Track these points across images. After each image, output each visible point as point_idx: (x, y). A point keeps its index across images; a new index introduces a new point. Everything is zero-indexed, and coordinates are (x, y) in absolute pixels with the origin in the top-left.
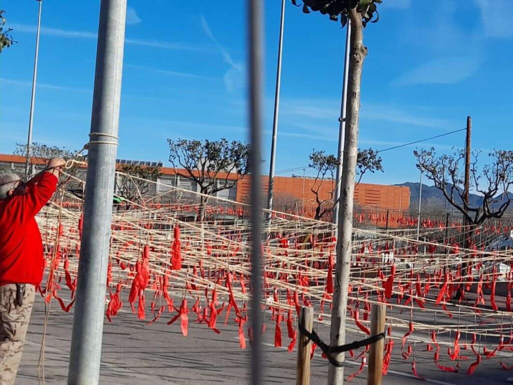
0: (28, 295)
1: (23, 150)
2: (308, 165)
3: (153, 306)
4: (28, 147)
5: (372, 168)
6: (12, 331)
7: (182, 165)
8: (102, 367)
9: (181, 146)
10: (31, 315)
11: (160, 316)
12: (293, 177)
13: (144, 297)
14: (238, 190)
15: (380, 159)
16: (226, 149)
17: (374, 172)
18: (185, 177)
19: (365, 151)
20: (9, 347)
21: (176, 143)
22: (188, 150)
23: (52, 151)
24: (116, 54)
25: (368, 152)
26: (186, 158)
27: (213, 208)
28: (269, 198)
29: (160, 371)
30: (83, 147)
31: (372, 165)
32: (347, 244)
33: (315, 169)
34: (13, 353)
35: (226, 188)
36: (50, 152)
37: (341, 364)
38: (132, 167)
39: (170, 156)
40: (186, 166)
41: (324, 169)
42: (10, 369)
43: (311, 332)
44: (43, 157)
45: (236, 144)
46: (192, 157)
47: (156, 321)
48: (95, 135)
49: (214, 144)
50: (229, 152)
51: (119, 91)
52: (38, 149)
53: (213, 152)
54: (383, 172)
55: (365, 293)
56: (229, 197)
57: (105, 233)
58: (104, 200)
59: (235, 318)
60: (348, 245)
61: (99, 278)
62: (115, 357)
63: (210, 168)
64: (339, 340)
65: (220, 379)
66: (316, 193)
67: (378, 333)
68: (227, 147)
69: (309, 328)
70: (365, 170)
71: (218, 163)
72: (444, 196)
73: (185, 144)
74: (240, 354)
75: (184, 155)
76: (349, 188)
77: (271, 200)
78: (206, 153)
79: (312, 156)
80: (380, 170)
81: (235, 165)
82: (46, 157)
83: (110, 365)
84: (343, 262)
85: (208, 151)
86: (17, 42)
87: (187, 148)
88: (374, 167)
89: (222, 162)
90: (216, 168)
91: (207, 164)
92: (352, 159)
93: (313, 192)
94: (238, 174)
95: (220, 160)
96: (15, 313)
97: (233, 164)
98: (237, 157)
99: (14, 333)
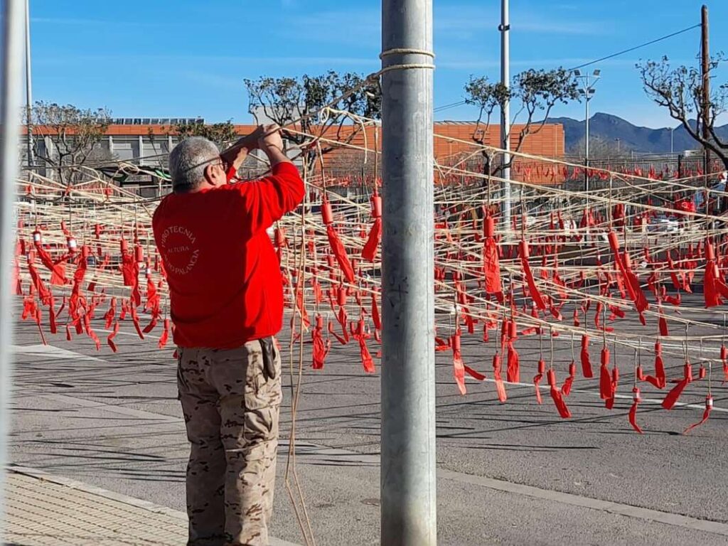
2: (465, 100)
4: (28, 109)
5: (565, 97)
6: (266, 425)
9: (265, 88)
15: (575, 83)
16: (337, 87)
17: (566, 103)
19: (553, 71)
20: (263, 453)
21: (258, 84)
22: (276, 93)
23: (66, 111)
25: (557, 72)
31: (563, 92)
33: (476, 106)
34: (269, 462)
36: (63, 113)
39: (250, 105)
41: (489, 105)
44: (54, 122)
45: (351, 78)
46: (284, 103)
49: (317, 80)
52: (44, 110)
53: (315, 95)
54: (580, 102)
66: (481, 142)
68: (338, 84)
70: (553, 101)
72: (686, 130)
73: (271, 85)
75: (271, 102)
78: (305, 96)
79: (469, 86)
80: (575, 100)
81: (351, 110)
85: (309, 92)
87: (274, 91)
88: (568, 95)
93: (476, 140)
96: (266, 391)
97: (347, 109)
98: (352, 99)
99: (269, 427)
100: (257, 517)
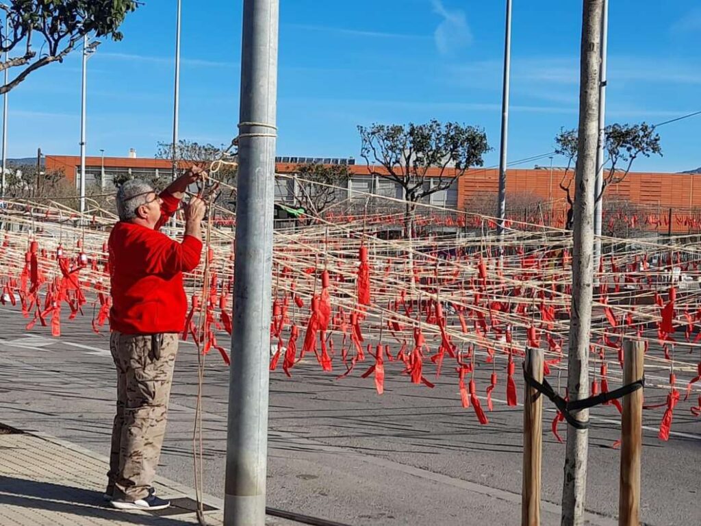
0: (168, 344)
1: (168, 151)
2: (554, 150)
3: (345, 354)
4: (174, 147)
5: (647, 150)
6: (150, 395)
7: (379, 160)
8: (271, 438)
9: (377, 134)
10: (174, 371)
11: (354, 367)
12: (537, 168)
13: (332, 343)
14: (459, 192)
15: (657, 138)
16: (438, 135)
17: (648, 156)
18: (383, 176)
19: (636, 126)
20: (148, 414)
21: (369, 131)
22: (386, 139)
23: (206, 150)
24: (269, 12)
25: (640, 127)
26: (384, 150)
27: (424, 218)
28: (501, 200)
29: (355, 442)
30: (231, 143)
31: (645, 146)
32: (587, 259)
33: (564, 156)
34: (154, 423)
35: (440, 189)
36: (203, 152)
37: (583, 425)
38: (312, 167)
39: (363, 149)
40: (384, 162)
42: (151, 443)
43: (541, 382)
44: (194, 159)
45: (452, 127)
46: (392, 148)
47: (348, 374)
48: (245, 125)
49: (421, 128)
50: (443, 139)
51: (276, 62)
52: (186, 149)
53: (420, 140)
54: (662, 155)
55: (640, 325)
56: (446, 201)
57: (265, 259)
58: (262, 213)
59: (455, 366)
60: (589, 260)
61: (260, 318)
62: (296, 424)
63: (417, 163)
64: (580, 392)
65: (435, 450)
66: (567, 190)
67: (634, 381)
68: (440, 132)
69: (539, 377)
70: (635, 154)
71: (428, 155)
73: (381, 131)
74: (462, 416)
75: (382, 147)
76: (587, 180)
77: (504, 203)
78: (411, 142)
79: (559, 138)
80: (657, 154)
81: (452, 156)
82: (198, 159)
83: (289, 435)
84: (582, 284)
85: (414, 139)
86: (143, 4)
87: (384, 137)
88: (649, 148)
89: (434, 153)
90: (426, 162)
91: (413, 157)
92: (591, 138)
93: (563, 188)
94: (456, 168)
95: (431, 150)
96: (152, 368)
97: (449, 155)
98: (453, 146)
99: (153, 395)
100: (138, 461)
